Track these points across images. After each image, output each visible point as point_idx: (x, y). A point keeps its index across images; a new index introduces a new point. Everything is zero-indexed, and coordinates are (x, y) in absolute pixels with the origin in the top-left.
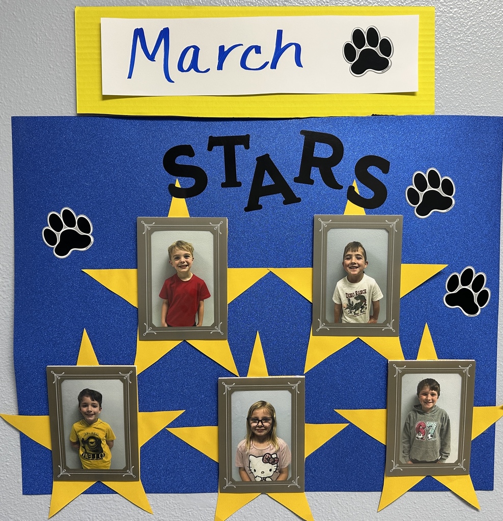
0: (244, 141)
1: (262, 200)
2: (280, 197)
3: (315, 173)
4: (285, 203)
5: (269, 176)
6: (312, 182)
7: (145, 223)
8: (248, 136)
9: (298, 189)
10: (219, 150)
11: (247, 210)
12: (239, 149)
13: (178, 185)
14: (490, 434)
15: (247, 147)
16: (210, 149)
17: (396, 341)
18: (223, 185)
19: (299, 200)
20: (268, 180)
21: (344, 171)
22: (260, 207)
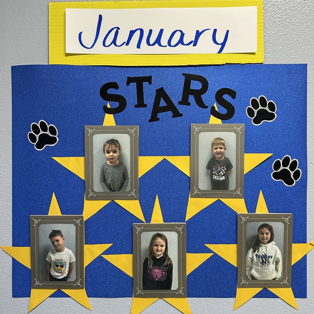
0: (149, 79)
1: (159, 115)
2: (170, 113)
3: (191, 99)
4: (173, 117)
5: (163, 101)
6: (189, 104)
7: (89, 129)
8: (151, 77)
9: (181, 109)
10: (134, 85)
11: (150, 121)
12: (145, 84)
13: (109, 106)
14: (303, 261)
15: (150, 83)
16: (128, 84)
17: (242, 201)
18: (136, 106)
19: (181, 115)
20: (163, 103)
21: (209, 98)
22: (158, 119)
